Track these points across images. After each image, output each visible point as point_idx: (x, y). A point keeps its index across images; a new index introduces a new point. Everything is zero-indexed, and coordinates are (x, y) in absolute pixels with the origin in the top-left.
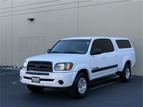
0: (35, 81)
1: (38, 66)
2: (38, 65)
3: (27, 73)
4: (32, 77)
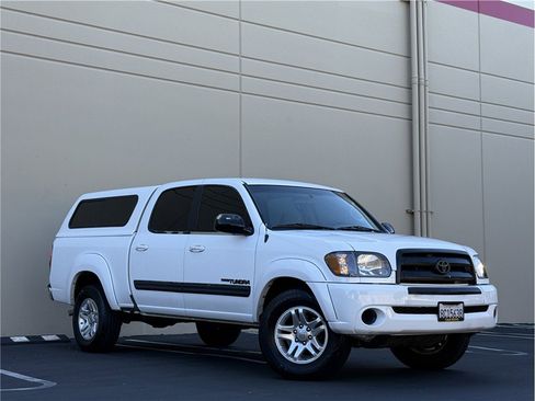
0: (450, 315)
1: (445, 266)
2: (443, 262)
4: (440, 303)
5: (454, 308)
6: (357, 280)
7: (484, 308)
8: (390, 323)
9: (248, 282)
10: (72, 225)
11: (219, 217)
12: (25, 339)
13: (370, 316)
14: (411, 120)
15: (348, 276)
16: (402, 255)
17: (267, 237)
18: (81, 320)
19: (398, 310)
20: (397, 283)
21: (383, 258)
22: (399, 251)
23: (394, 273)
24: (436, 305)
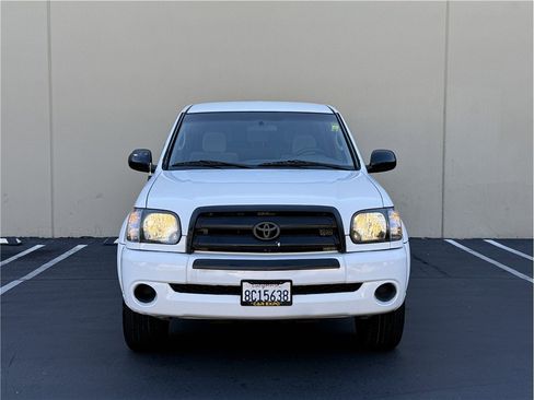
0: (264, 298)
1: (269, 230)
2: (267, 224)
4: (243, 281)
17: (149, 178)
20: (187, 252)
22: (197, 209)
23: (183, 240)
24: (238, 284)
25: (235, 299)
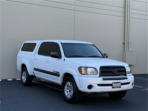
0: (116, 86)
1: (116, 71)
3: (104, 79)
4: (113, 83)
5: (118, 84)
6: (87, 76)
7: (128, 83)
8: (96, 89)
9: (59, 73)
10: (22, 50)
11: (52, 53)
12: (11, 80)
13: (90, 87)
14: (125, 17)
15: (84, 74)
16: (102, 68)
17: (64, 60)
18: (23, 77)
19: (99, 85)
20: (100, 77)
21: (95, 69)
22: (101, 67)
23: (98, 74)
24: (112, 83)
25: (111, 87)
